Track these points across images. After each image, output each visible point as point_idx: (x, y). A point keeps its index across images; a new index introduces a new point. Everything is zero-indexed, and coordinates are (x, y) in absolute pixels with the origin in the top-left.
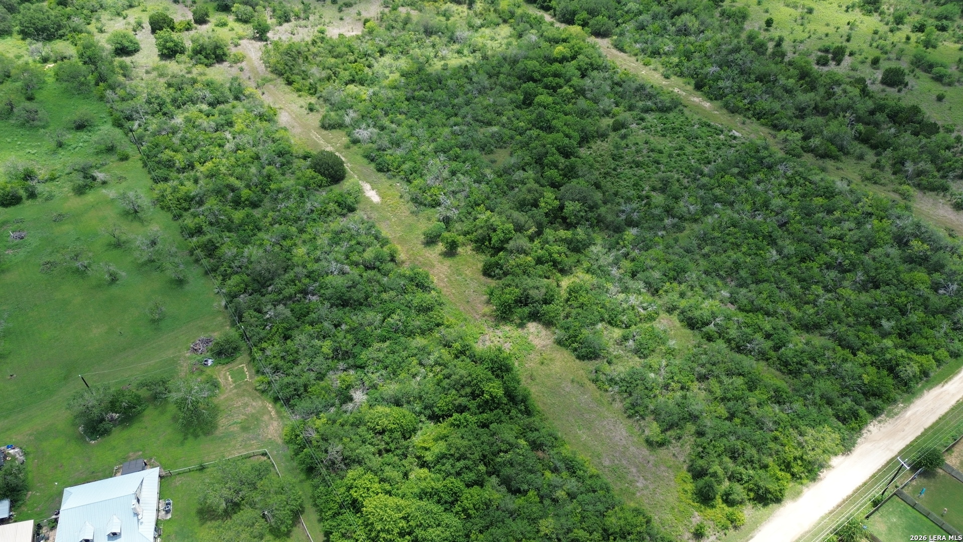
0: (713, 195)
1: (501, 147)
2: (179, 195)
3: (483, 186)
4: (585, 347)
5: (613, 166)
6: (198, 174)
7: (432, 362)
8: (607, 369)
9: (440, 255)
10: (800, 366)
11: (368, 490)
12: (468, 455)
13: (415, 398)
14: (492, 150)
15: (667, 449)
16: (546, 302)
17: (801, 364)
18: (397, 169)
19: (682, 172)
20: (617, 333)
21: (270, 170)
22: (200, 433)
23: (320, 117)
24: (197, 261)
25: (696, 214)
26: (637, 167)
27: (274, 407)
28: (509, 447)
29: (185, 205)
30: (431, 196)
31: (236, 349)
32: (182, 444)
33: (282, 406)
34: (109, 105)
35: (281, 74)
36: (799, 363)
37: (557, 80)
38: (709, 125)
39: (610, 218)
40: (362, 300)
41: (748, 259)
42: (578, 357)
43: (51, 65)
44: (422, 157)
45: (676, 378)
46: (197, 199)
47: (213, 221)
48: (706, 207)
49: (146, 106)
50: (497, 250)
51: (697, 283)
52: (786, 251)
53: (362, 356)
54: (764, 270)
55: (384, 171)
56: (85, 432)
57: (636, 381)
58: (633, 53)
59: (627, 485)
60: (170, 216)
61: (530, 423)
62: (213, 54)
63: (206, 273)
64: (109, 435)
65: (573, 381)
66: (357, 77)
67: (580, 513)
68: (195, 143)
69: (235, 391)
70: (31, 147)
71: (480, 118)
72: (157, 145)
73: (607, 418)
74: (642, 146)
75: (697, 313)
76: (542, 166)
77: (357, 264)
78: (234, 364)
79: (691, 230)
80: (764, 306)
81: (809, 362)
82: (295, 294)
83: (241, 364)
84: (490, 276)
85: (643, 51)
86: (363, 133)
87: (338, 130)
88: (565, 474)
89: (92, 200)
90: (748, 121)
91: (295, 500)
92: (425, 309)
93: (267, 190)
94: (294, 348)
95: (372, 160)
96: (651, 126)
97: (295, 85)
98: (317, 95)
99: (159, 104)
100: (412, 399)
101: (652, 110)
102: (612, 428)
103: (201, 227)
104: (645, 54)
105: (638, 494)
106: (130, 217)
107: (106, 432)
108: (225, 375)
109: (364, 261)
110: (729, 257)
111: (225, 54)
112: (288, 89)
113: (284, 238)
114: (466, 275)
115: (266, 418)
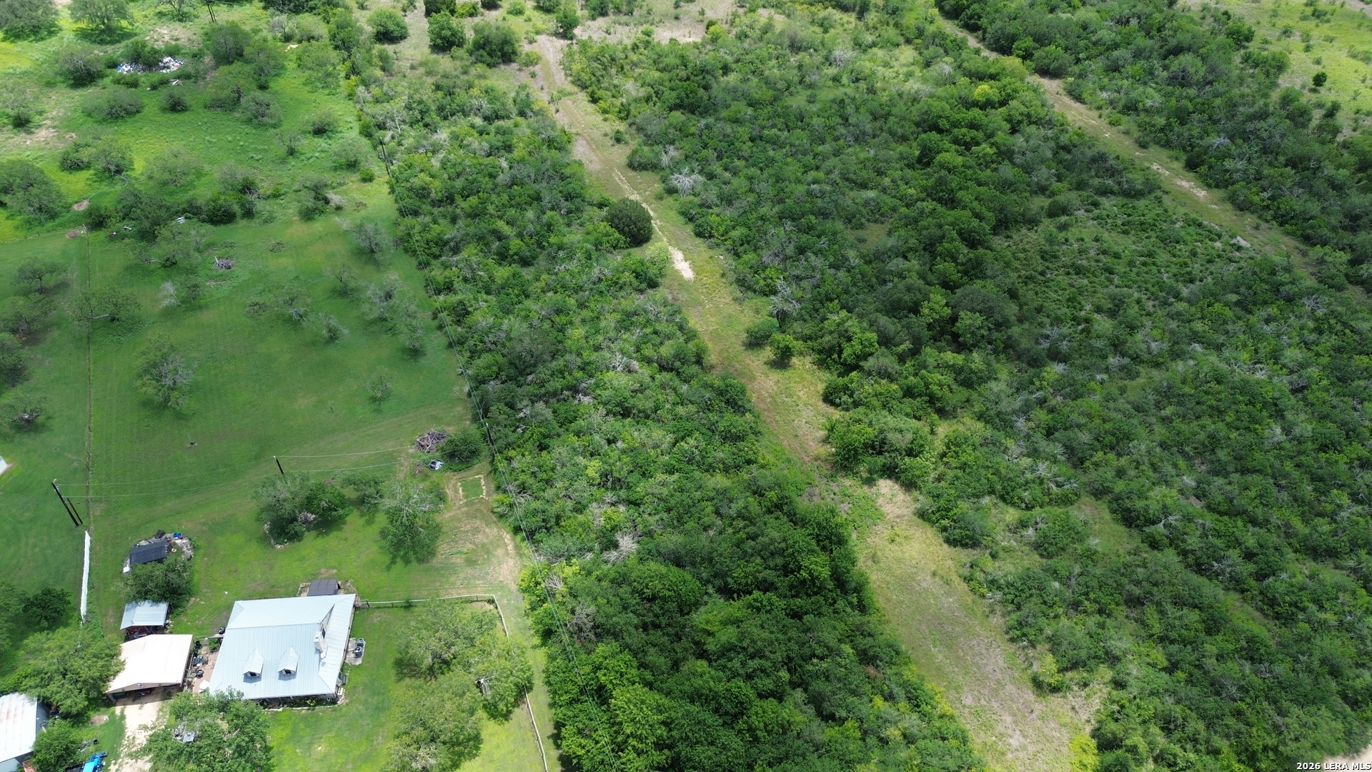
0: (1190, 329)
1: (876, 221)
2: (429, 236)
3: (842, 274)
4: (961, 528)
5: (1040, 269)
6: (458, 211)
7: (733, 512)
8: (990, 565)
9: (765, 363)
10: (1294, 610)
11: (622, 675)
12: (767, 653)
13: (703, 559)
14: (862, 224)
15: (1064, 697)
16: (911, 453)
17: (1297, 607)
18: (723, 235)
19: (1147, 290)
20: (1012, 515)
21: (552, 217)
22: (413, 558)
23: (629, 152)
24: (440, 327)
25: (1159, 355)
26: (1077, 274)
27: (513, 540)
28: (826, 652)
29: (435, 250)
30: (765, 279)
31: (474, 453)
32: (388, 568)
33: (523, 540)
34: (358, 106)
35: (584, 87)
36: (1295, 605)
37: (974, 133)
38: (1200, 225)
39: (1025, 343)
40: (649, 412)
41: (1234, 435)
42: (947, 541)
43: (294, 46)
44: (760, 223)
45: (1092, 596)
46: (452, 244)
47: (469, 276)
48: (1176, 347)
49: (404, 113)
50: (849, 368)
51: (1146, 459)
52: (1297, 431)
53: (638, 489)
54: (1258, 455)
55: (705, 237)
56: (271, 531)
57: (1030, 589)
58: (1095, 105)
59: (994, 738)
60: (415, 263)
61: (862, 624)
62: (500, 50)
63: (450, 345)
64: (300, 541)
65: (934, 574)
66: (686, 101)
67: (918, 765)
68: (459, 169)
69: (464, 509)
70: (256, 150)
71: (851, 176)
72: (410, 166)
73: (979, 636)
74: (1089, 243)
75: (1139, 504)
76: (933, 255)
77: (649, 361)
78: (469, 473)
79: (1148, 377)
80: (1250, 508)
81: (1310, 605)
82: (562, 390)
83: (479, 474)
84: (833, 403)
85: (1111, 103)
86: (684, 180)
87: (650, 173)
88: (903, 705)
89: (321, 229)
90: (1264, 225)
91: (522, 670)
92: (733, 437)
93: (546, 244)
94: (550, 463)
95: (691, 220)
96: (1108, 216)
97: (602, 104)
98: (630, 121)
99: (421, 112)
100: (698, 560)
101: (1112, 193)
102: (984, 651)
103: (451, 283)
104: (1114, 108)
105: (1009, 756)
106: (364, 258)
107: (296, 537)
108: (455, 485)
109: (660, 358)
110: (1203, 427)
111: (514, 53)
112: (591, 108)
113: (558, 312)
114: (799, 398)
115: (500, 552)
